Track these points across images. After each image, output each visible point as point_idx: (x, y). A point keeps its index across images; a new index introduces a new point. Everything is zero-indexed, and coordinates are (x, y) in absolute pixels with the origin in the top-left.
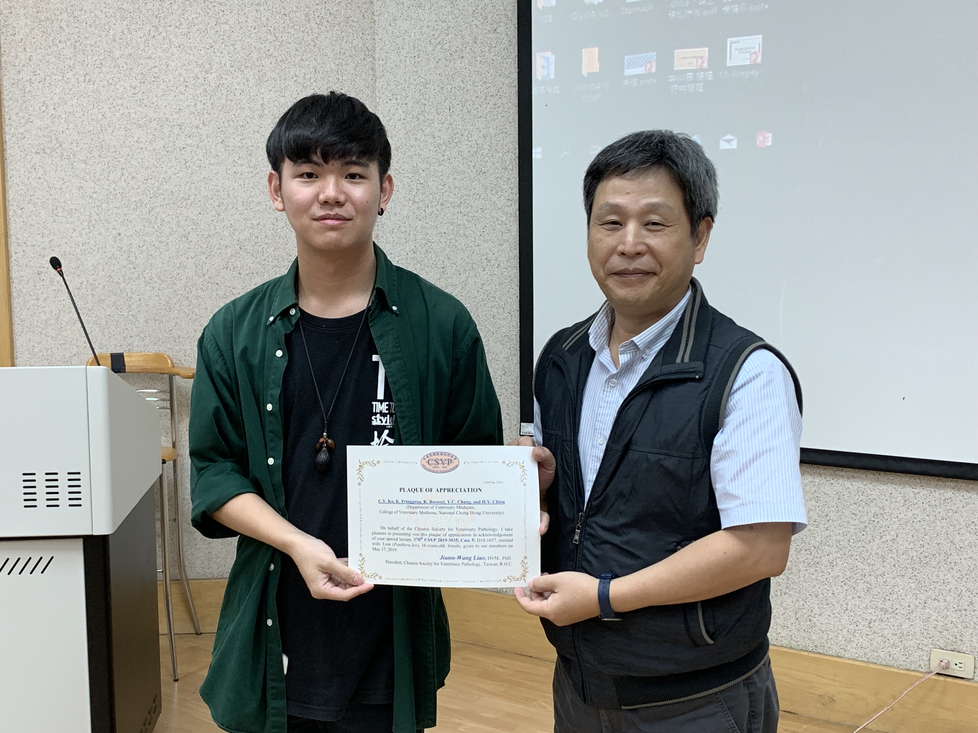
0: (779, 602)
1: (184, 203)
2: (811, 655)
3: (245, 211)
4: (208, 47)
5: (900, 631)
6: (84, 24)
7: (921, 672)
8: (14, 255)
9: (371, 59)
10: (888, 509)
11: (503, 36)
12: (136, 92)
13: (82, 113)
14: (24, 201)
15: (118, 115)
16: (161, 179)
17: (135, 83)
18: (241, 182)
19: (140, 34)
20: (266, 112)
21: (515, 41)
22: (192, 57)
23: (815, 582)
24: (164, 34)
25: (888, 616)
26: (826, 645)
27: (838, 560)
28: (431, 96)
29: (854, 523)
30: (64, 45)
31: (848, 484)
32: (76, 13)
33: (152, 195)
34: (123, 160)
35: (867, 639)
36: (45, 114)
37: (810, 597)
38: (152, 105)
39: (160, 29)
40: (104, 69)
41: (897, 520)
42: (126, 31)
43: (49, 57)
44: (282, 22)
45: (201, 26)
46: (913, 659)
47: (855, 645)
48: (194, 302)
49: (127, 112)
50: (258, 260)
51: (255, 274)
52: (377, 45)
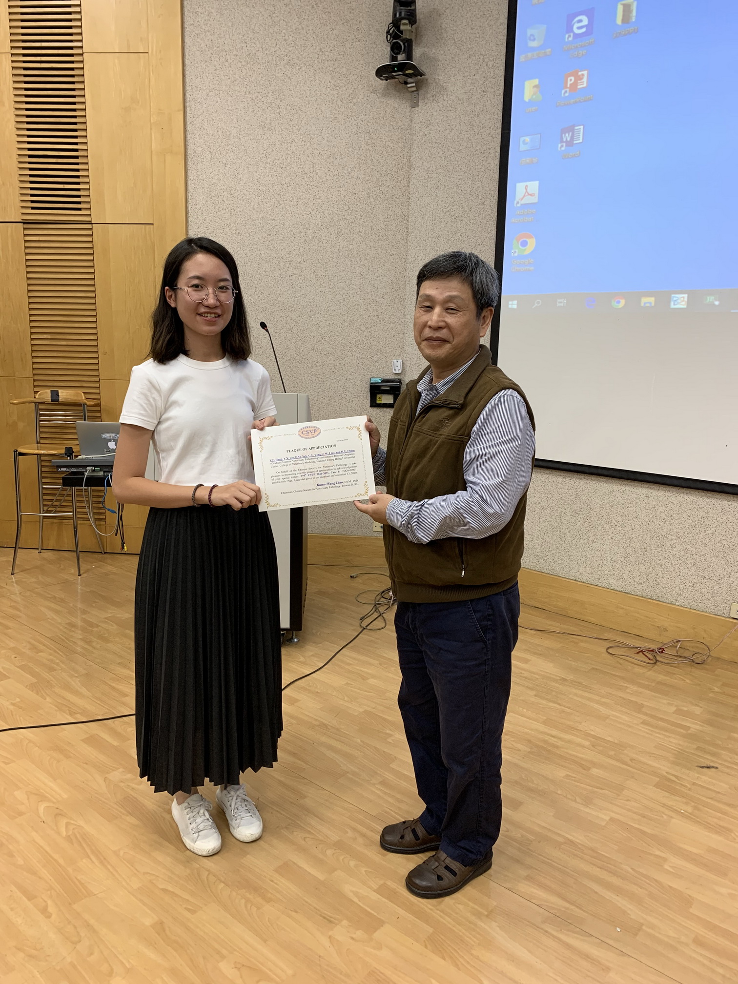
0: (637, 568)
1: (290, 310)
2: (654, 601)
3: (326, 316)
4: (308, 213)
5: (712, 590)
6: (236, 198)
7: (724, 617)
9: (406, 222)
10: (711, 514)
11: (488, 207)
12: (265, 241)
15: (254, 255)
16: (278, 294)
17: (265, 235)
18: (324, 297)
19: (269, 205)
20: (341, 254)
21: (495, 210)
22: (298, 220)
23: (661, 557)
24: (282, 205)
25: (706, 581)
26: (664, 596)
27: (676, 544)
28: (441, 245)
29: (689, 521)
30: (225, 211)
31: (686, 497)
32: (232, 193)
33: (272, 304)
34: (256, 282)
35: (691, 594)
37: (657, 566)
38: (274, 249)
39: (281, 202)
40: (247, 226)
41: (716, 521)
42: (260, 203)
43: (216, 218)
44: (353, 198)
45: (304, 200)
46: (719, 608)
47: (683, 598)
48: (294, 369)
49: (259, 253)
50: (332, 346)
51: (330, 354)
52: (410, 213)
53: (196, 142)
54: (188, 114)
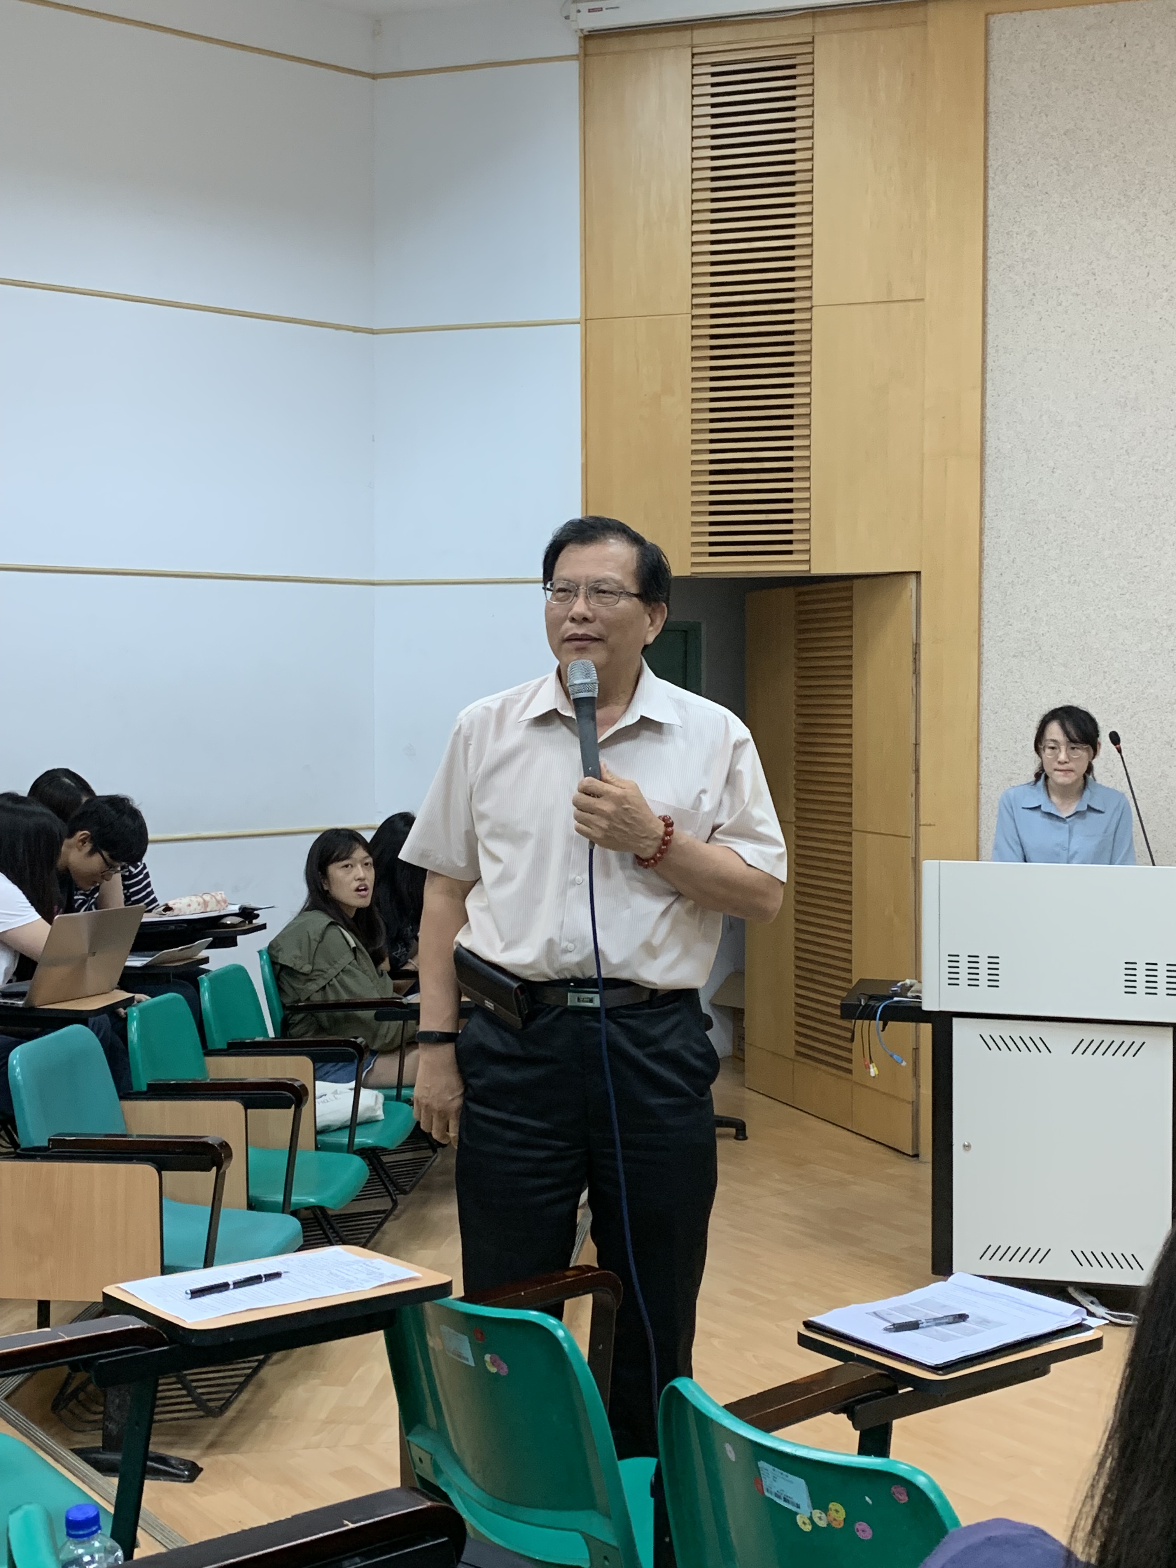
6: (1072, 525)
8: (984, 759)
12: (1124, 592)
13: (1065, 615)
14: (998, 704)
15: (1103, 616)
16: (1146, 683)
17: (1124, 583)
19: (1131, 532)
30: (1050, 546)
32: (1064, 515)
33: (1134, 700)
34: (1105, 663)
36: (1025, 617)
38: (1141, 606)
39: (1154, 528)
40: (1090, 570)
42: (1116, 530)
43: (1033, 559)
49: (1112, 613)
53: (1000, 436)
54: (989, 392)
